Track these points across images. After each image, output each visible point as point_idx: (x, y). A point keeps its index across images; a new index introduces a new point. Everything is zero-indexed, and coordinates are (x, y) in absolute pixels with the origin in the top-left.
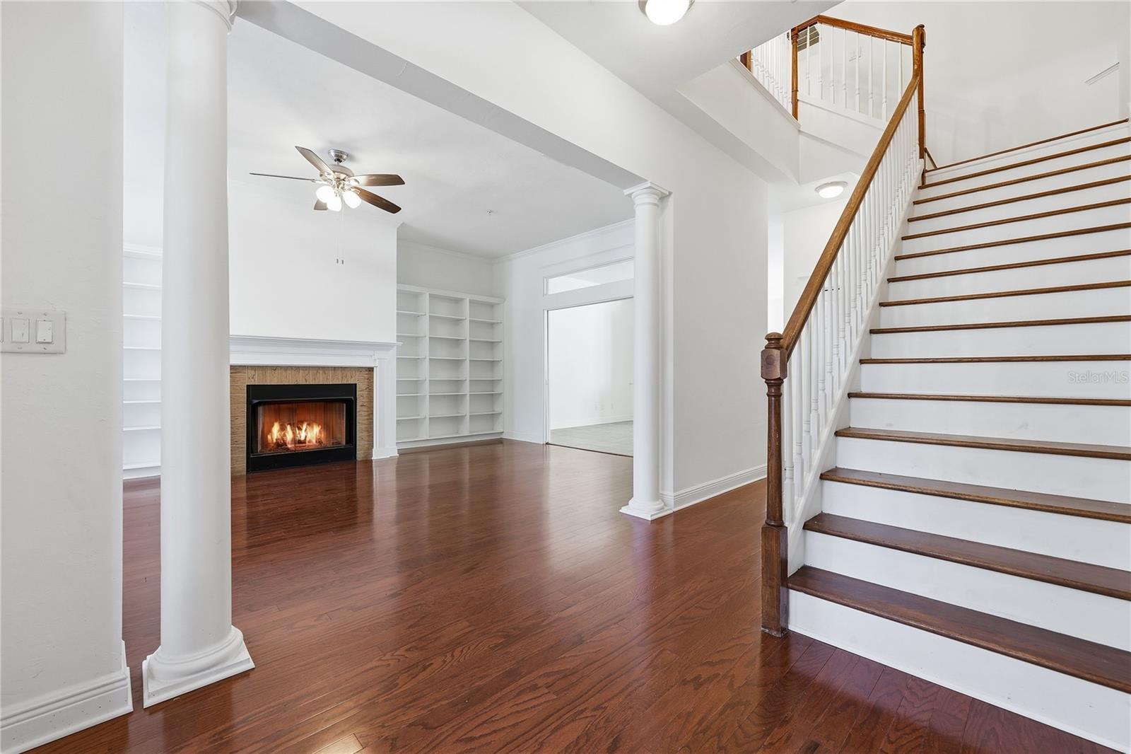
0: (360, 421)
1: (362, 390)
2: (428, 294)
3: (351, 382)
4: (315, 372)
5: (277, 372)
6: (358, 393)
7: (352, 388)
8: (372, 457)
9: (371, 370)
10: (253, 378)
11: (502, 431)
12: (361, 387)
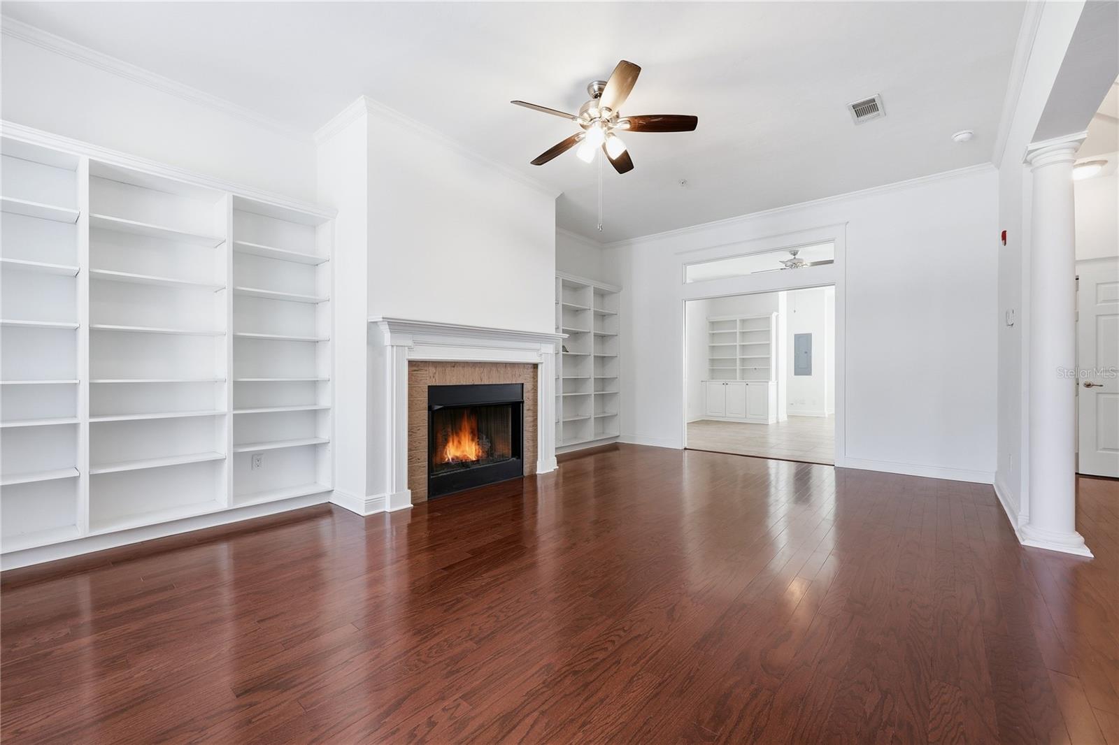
0: (527, 429)
1: (528, 392)
2: (561, 278)
3: (518, 381)
4: (489, 369)
6: (525, 395)
7: (519, 389)
8: (536, 471)
9: (535, 366)
10: (434, 377)
11: (618, 434)
12: (527, 387)
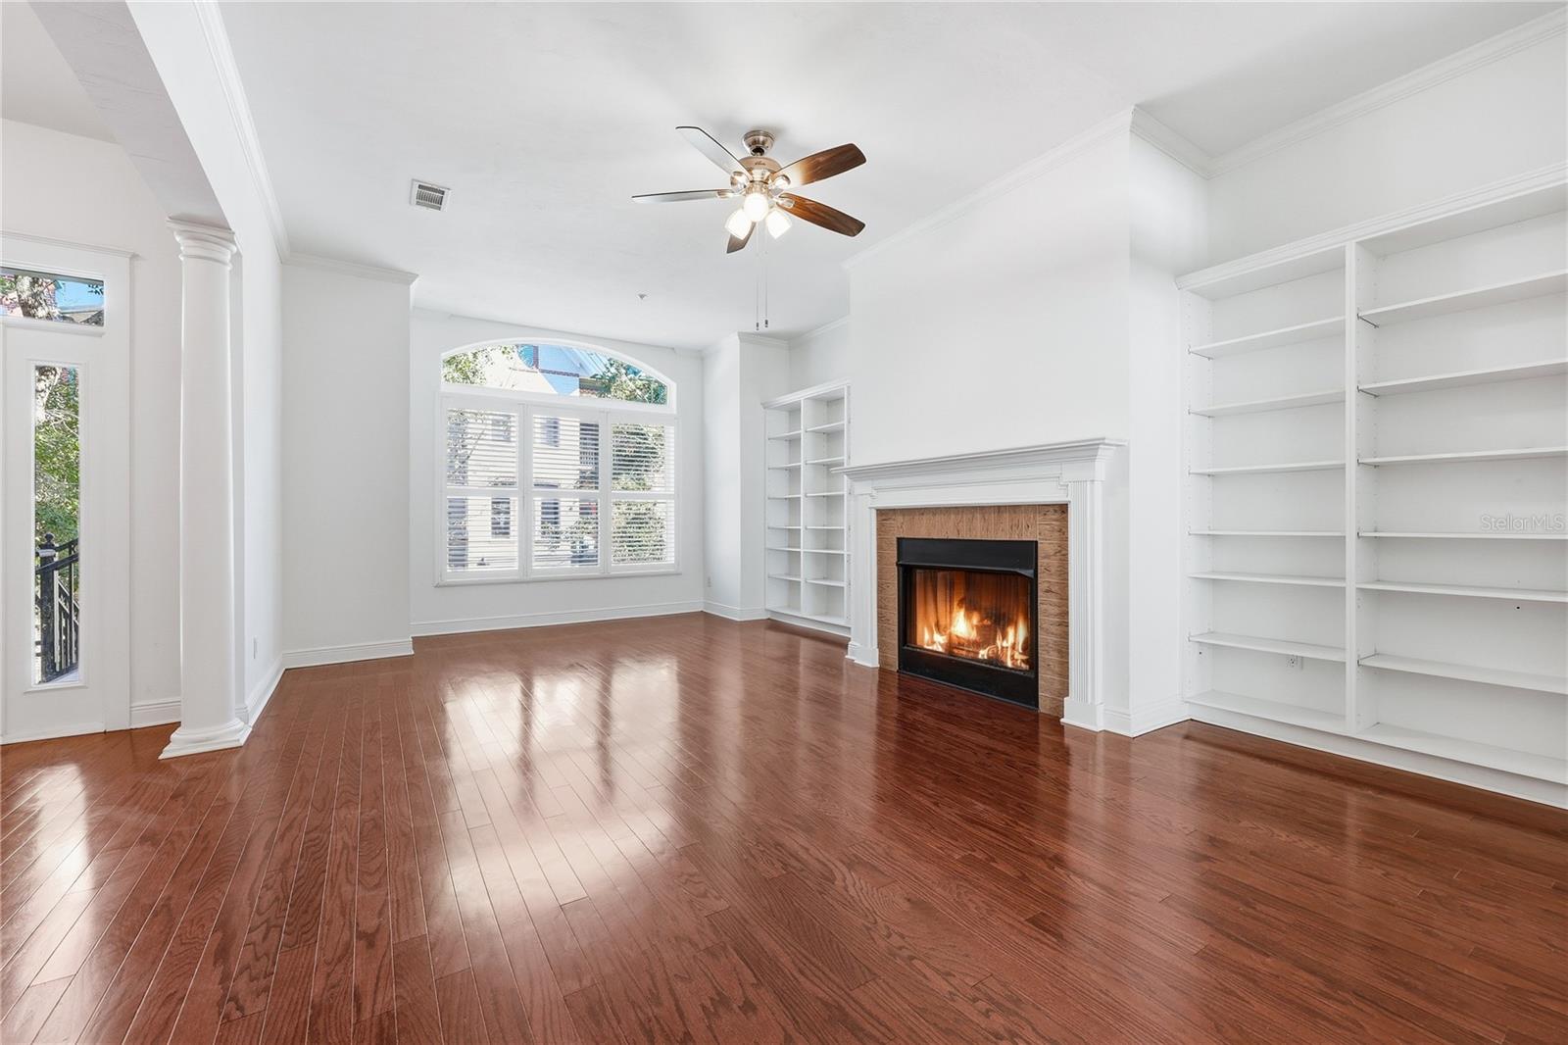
1: (1047, 556)
3: (1027, 536)
4: (970, 516)
5: (924, 517)
6: (1040, 561)
7: (1027, 551)
8: (1063, 716)
9: (1063, 509)
10: (902, 528)
12: (1046, 548)
